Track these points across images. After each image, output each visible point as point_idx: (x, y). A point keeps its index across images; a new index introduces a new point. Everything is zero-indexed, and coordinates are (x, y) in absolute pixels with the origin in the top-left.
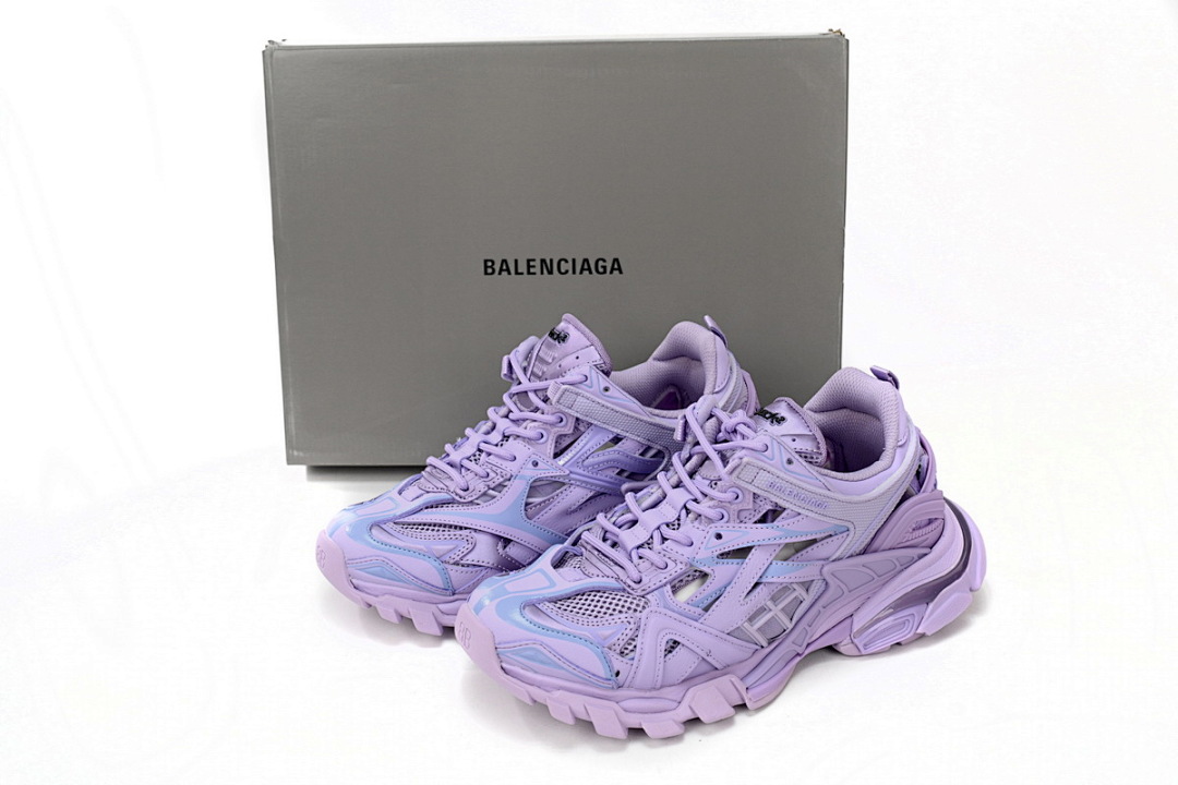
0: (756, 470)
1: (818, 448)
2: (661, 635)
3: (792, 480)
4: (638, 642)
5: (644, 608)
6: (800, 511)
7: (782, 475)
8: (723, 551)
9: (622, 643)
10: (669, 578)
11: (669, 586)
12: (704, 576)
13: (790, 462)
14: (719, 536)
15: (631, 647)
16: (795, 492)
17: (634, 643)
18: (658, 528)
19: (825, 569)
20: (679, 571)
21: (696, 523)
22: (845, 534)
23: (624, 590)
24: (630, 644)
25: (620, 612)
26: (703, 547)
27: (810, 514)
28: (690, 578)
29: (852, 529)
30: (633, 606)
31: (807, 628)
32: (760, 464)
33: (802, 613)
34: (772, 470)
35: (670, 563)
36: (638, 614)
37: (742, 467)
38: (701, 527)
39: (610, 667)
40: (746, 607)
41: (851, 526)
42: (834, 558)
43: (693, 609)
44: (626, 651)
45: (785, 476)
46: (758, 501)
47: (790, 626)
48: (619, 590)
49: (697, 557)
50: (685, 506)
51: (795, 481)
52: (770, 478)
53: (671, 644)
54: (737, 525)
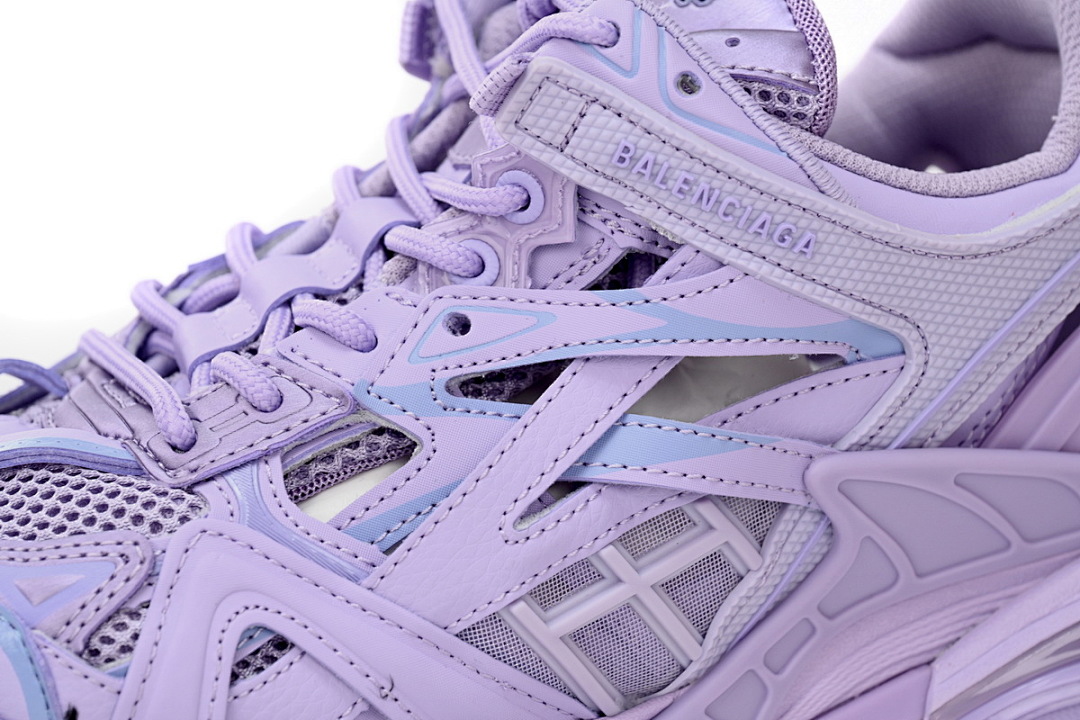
0: (577, 104)
1: (812, 71)
2: (226, 610)
3: (691, 141)
4: (146, 625)
5: (184, 519)
6: (721, 251)
7: (659, 122)
8: (469, 371)
9: (93, 619)
10: (279, 438)
11: (275, 468)
12: (402, 448)
13: (687, 84)
14: (462, 326)
15: (122, 637)
16: (703, 185)
17: (133, 625)
18: (288, 303)
19: (819, 468)
20: (316, 419)
21: (400, 289)
22: (892, 363)
23: (140, 471)
24: (122, 626)
25: (109, 527)
26: (403, 353)
27: (753, 265)
28: (361, 453)
29: (915, 347)
30: (152, 514)
31: (765, 674)
32: (588, 82)
33: (745, 619)
34: (628, 104)
35: (292, 393)
36: (162, 537)
37: (526, 87)
38: (410, 297)
39: (48, 694)
40: (524, 548)
41: (910, 336)
42: (853, 438)
43: (350, 544)
44: (107, 650)
45: (669, 128)
46: (593, 219)
47: (700, 655)
48: (123, 468)
49: (381, 383)
50: (380, 243)
51: (701, 146)
52: (620, 132)
53: (261, 640)
54: (524, 293)
